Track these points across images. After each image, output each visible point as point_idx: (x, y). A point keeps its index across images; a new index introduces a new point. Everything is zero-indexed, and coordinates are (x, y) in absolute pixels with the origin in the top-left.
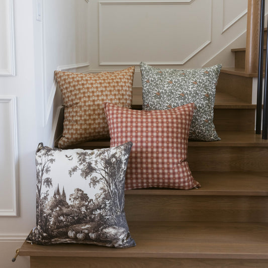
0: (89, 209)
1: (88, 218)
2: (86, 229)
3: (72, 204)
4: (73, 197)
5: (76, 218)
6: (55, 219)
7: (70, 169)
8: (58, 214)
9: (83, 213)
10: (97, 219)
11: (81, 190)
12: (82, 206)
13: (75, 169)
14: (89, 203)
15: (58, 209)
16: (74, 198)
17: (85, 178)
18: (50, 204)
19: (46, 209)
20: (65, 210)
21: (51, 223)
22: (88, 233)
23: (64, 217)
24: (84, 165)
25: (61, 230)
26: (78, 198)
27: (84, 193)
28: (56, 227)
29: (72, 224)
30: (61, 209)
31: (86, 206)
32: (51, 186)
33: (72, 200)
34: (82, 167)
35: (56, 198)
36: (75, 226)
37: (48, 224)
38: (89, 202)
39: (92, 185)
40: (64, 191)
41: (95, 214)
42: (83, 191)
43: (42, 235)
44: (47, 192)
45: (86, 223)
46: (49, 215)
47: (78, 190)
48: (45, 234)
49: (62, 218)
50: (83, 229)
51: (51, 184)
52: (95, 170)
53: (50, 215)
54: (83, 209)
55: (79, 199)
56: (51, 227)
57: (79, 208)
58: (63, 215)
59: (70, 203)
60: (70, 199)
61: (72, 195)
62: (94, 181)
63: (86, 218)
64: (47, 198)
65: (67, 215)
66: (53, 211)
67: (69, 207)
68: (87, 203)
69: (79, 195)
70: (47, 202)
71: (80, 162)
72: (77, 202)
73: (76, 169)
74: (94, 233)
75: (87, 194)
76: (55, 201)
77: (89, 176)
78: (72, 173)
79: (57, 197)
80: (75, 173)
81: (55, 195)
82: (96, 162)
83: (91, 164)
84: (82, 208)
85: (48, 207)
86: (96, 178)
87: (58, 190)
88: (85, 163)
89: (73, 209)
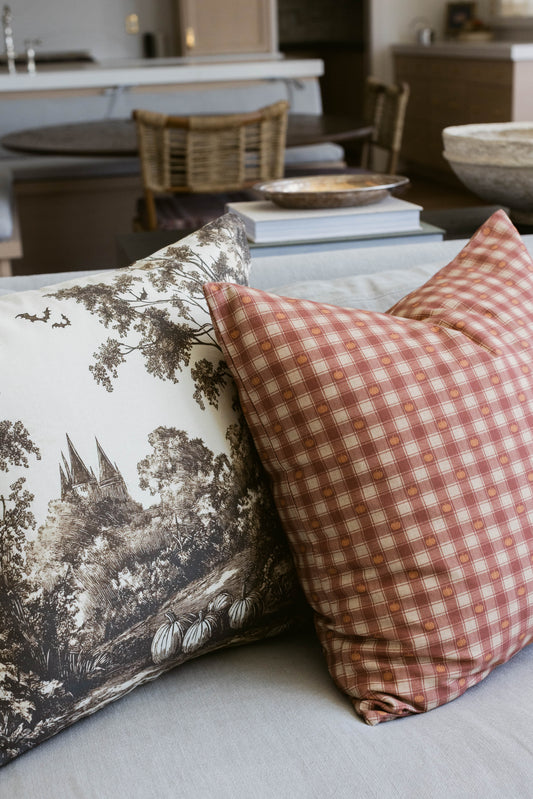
0: (223, 497)
1: (227, 536)
2: (222, 592)
3: (156, 500)
4: (154, 468)
5: (184, 557)
6: (94, 593)
7: (94, 362)
8: (106, 566)
9: (206, 522)
10: (253, 532)
11: (173, 433)
12: (198, 495)
13: (111, 356)
14: (217, 474)
15: (100, 543)
16: (159, 475)
17: (171, 376)
18: (54, 534)
19: (35, 568)
20: (135, 539)
21: (80, 619)
22: (228, 608)
23: (133, 570)
24: (140, 328)
25: (127, 635)
26: (174, 470)
27: (191, 437)
28: (102, 632)
29: (171, 589)
30: (114, 542)
31: (213, 489)
32: (30, 457)
33: (153, 483)
34: (133, 337)
35: (76, 499)
36: (180, 595)
37: (59, 632)
38: (218, 469)
39: (205, 400)
40: (103, 458)
41: (246, 512)
42: (182, 435)
43: (34, 697)
44: (17, 486)
45: (222, 564)
46: (57, 588)
47: (165, 434)
48: (49, 687)
49: (126, 579)
50: (211, 599)
51: (29, 446)
52: (191, 333)
53: (66, 586)
54: (205, 507)
55: (181, 471)
56: (82, 639)
57: (188, 509)
58: (128, 563)
59: (146, 500)
60: (144, 484)
61: (146, 463)
62: (204, 378)
63: (220, 541)
64: (30, 517)
65: (146, 556)
66: (76, 564)
67: (147, 520)
68: (210, 479)
69: (172, 454)
70: (31, 535)
71: (115, 322)
72: (175, 486)
73: (117, 351)
74: (246, 595)
75: (200, 442)
76: (75, 514)
77: (182, 363)
78: (109, 374)
79: (84, 493)
80: (120, 368)
81: (67, 487)
82: (177, 302)
83: (164, 314)
84: (201, 503)
85: (47, 555)
86: (208, 364)
87: (78, 464)
88: (138, 321)
89: (166, 522)
